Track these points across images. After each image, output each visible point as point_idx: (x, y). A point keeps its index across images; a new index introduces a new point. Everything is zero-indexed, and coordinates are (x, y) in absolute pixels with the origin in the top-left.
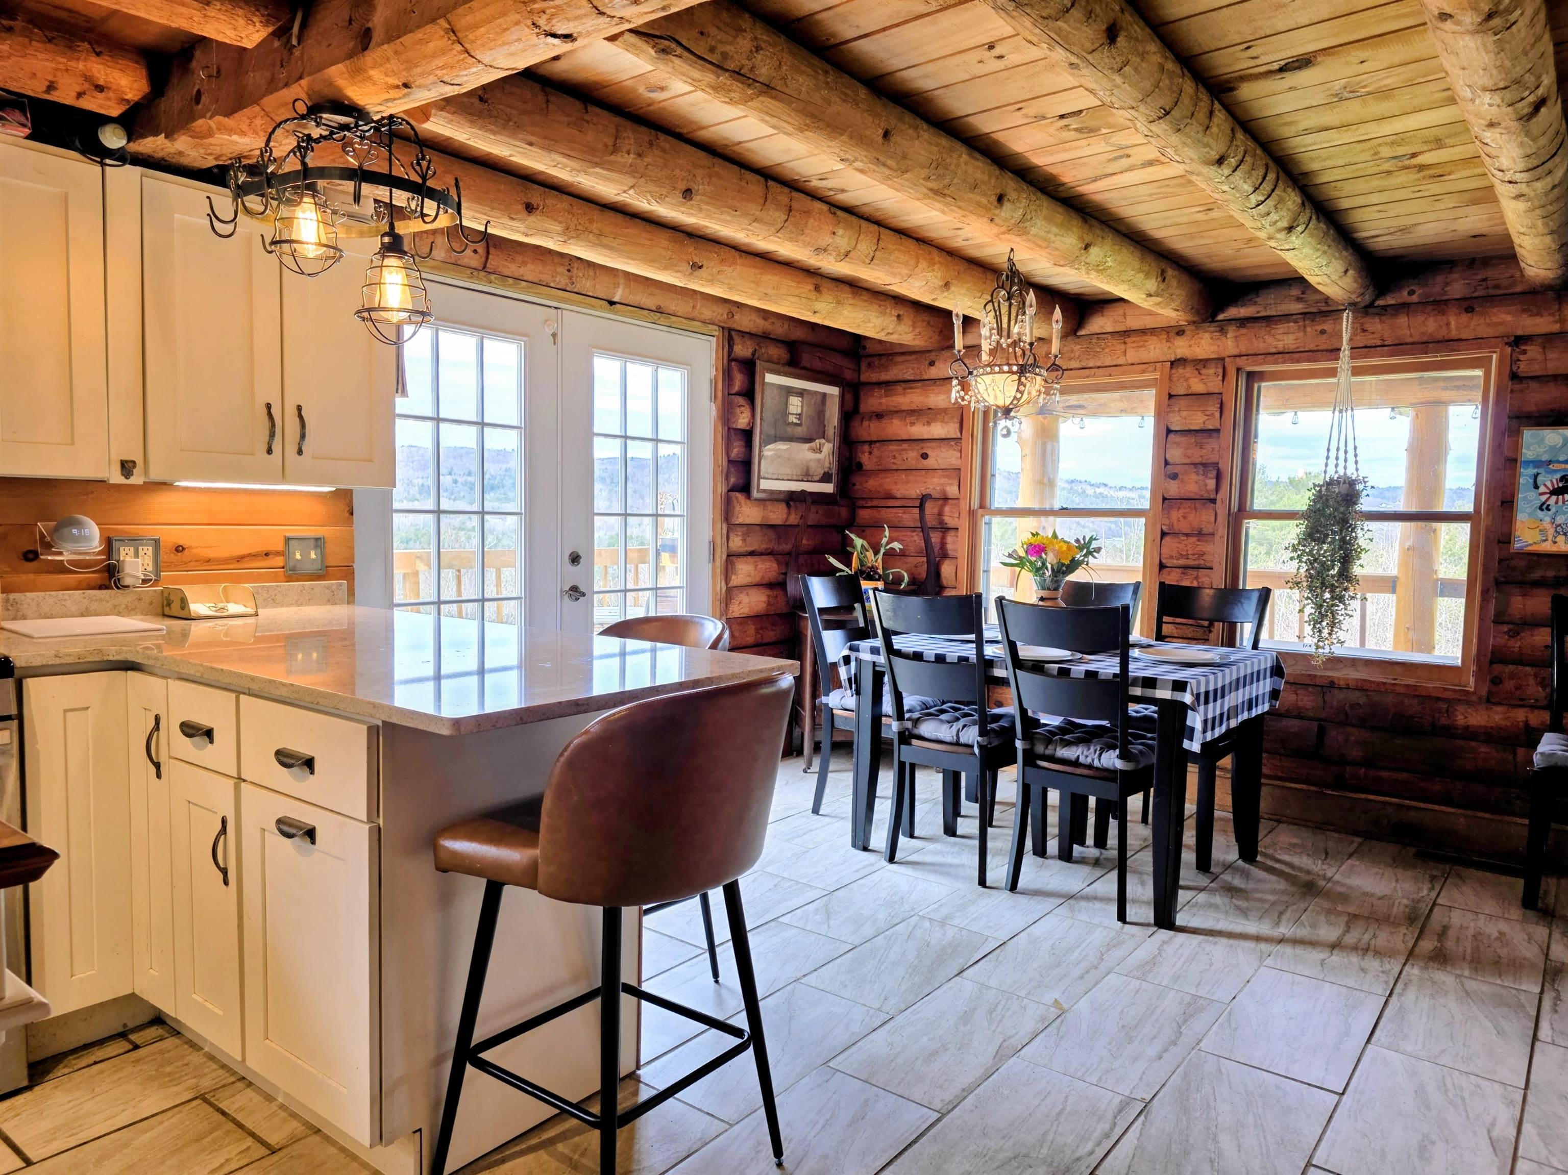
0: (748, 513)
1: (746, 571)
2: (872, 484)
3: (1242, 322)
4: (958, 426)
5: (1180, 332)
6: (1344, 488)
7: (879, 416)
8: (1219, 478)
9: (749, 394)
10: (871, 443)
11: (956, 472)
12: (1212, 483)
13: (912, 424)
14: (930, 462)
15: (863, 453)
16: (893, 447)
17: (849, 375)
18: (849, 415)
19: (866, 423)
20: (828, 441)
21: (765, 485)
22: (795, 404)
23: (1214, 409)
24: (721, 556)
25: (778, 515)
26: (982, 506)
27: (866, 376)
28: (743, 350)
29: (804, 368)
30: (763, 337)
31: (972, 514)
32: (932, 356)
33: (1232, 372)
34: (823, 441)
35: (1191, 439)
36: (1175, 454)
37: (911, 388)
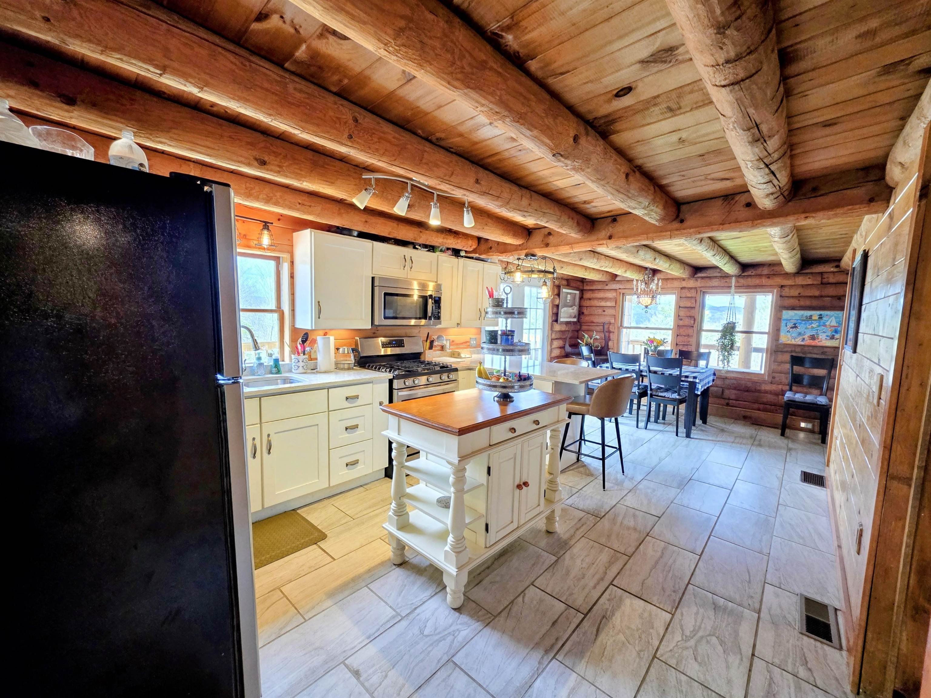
0: (557, 327)
1: (556, 344)
2: (587, 318)
3: (702, 278)
4: (615, 303)
5: (684, 280)
6: (732, 325)
7: (590, 299)
8: (694, 320)
10: (587, 307)
11: (614, 316)
12: (692, 322)
13: (601, 302)
14: (606, 313)
16: (594, 308)
17: (581, 288)
18: (581, 298)
19: (586, 301)
21: (562, 320)
22: (569, 296)
23: (693, 301)
24: (550, 340)
25: (564, 328)
26: (621, 326)
27: (585, 288)
28: (557, 282)
30: (562, 279)
31: (618, 328)
32: (607, 283)
33: (699, 291)
35: (686, 309)
36: (682, 313)
37: (600, 292)
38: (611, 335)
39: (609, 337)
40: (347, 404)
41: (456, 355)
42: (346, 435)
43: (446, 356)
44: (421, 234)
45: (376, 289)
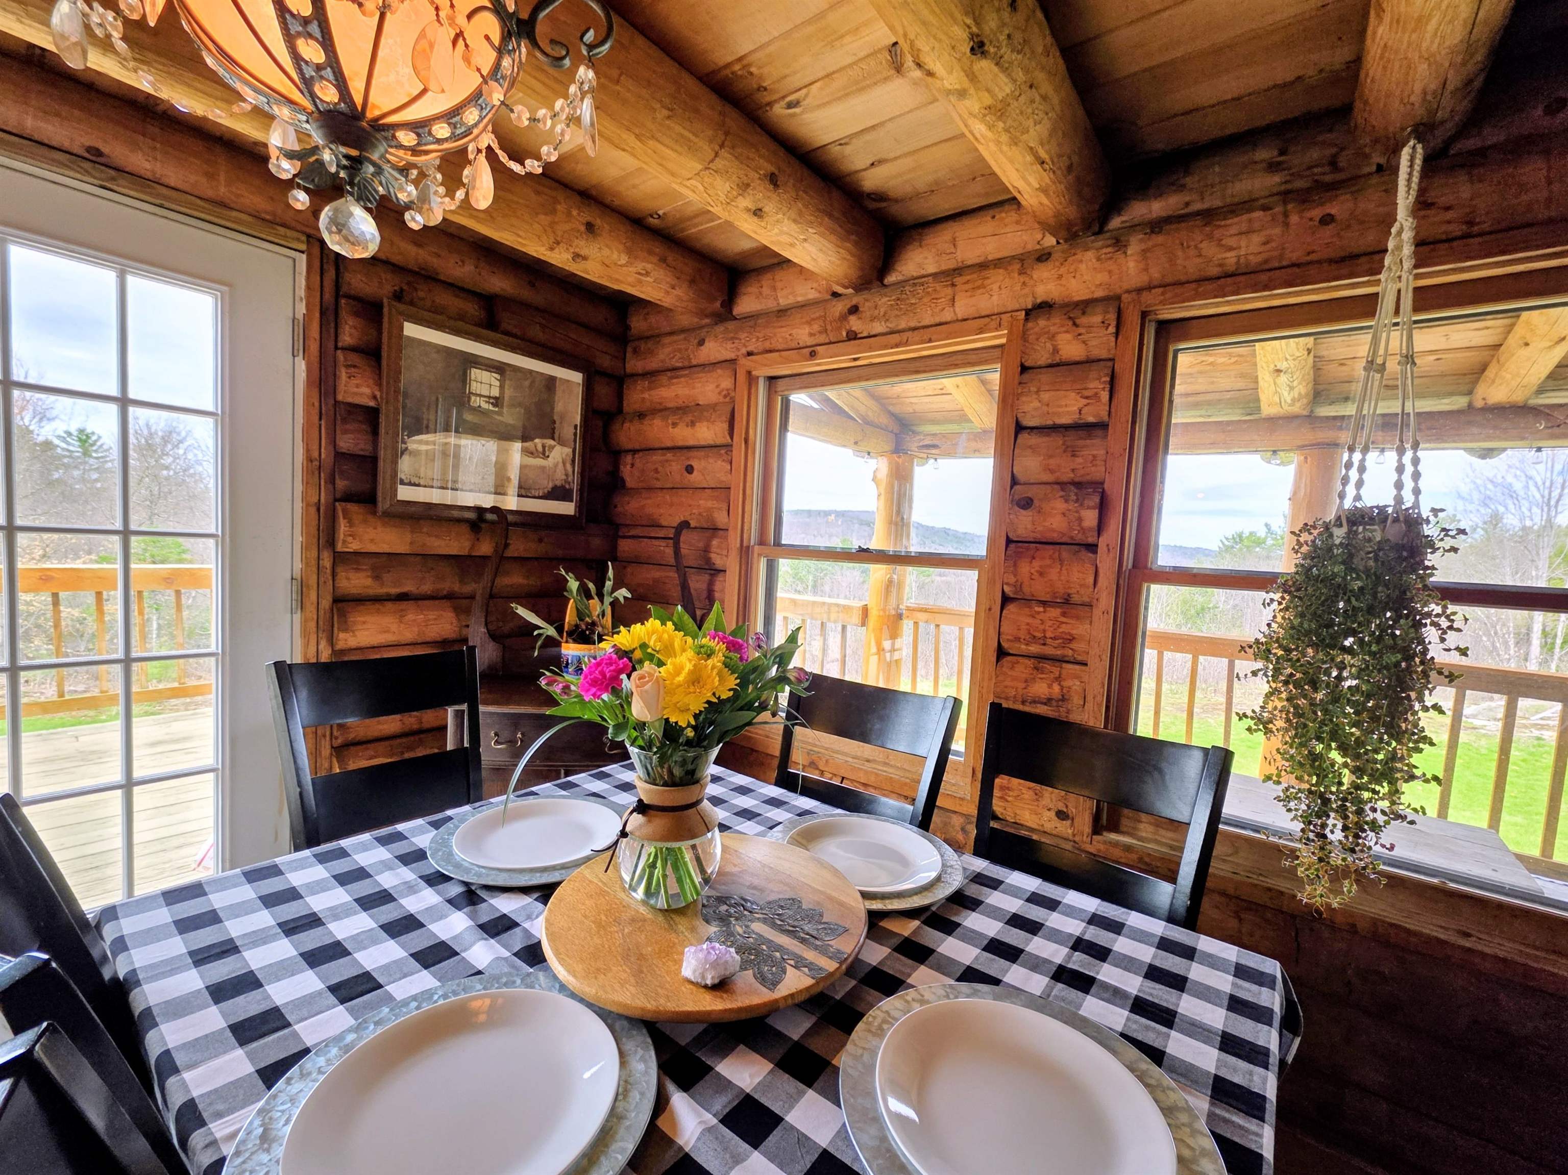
0: (370, 535)
2: (635, 506)
3: (1156, 226)
4: (726, 426)
5: (1043, 257)
7: (642, 416)
8: (1103, 507)
9: (370, 352)
10: (635, 451)
12: (1090, 517)
13: (674, 425)
14: (696, 478)
15: (625, 465)
16: (657, 457)
18: (600, 405)
20: (562, 443)
24: (319, 602)
26: (763, 540)
27: (629, 367)
29: (507, 333)
32: (703, 333)
33: (1133, 319)
34: (552, 442)
35: (1057, 441)
36: (1030, 467)
37: (677, 377)
38: (717, 584)
39: (710, 594)
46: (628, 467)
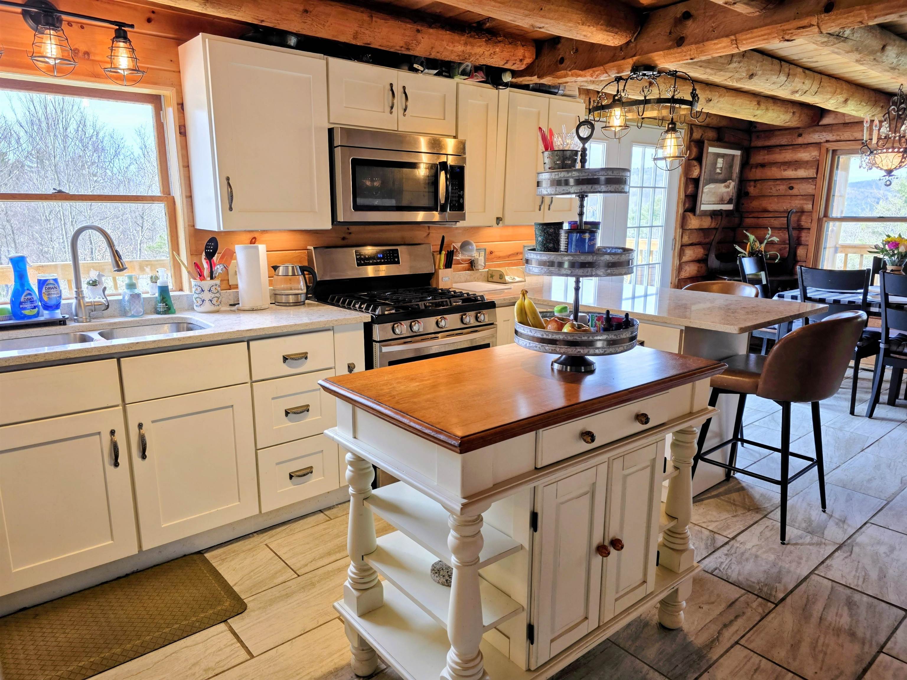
0: (694, 223)
1: (690, 254)
2: (755, 204)
4: (815, 171)
7: (763, 165)
9: (699, 159)
10: (756, 181)
11: (812, 197)
13: (785, 170)
14: (795, 192)
15: (750, 186)
16: (771, 183)
17: (746, 143)
18: (745, 164)
19: (754, 170)
20: (733, 181)
21: (704, 207)
22: (720, 161)
24: (678, 246)
25: (707, 223)
26: (826, 215)
27: (753, 144)
28: (697, 135)
29: (726, 142)
30: (707, 127)
31: (820, 220)
32: (800, 131)
34: (731, 181)
37: (785, 150)
38: (804, 234)
39: (799, 238)
40: (285, 369)
41: (496, 278)
42: (287, 423)
43: (478, 280)
44: (419, 36)
45: (338, 152)
46: (752, 187)
